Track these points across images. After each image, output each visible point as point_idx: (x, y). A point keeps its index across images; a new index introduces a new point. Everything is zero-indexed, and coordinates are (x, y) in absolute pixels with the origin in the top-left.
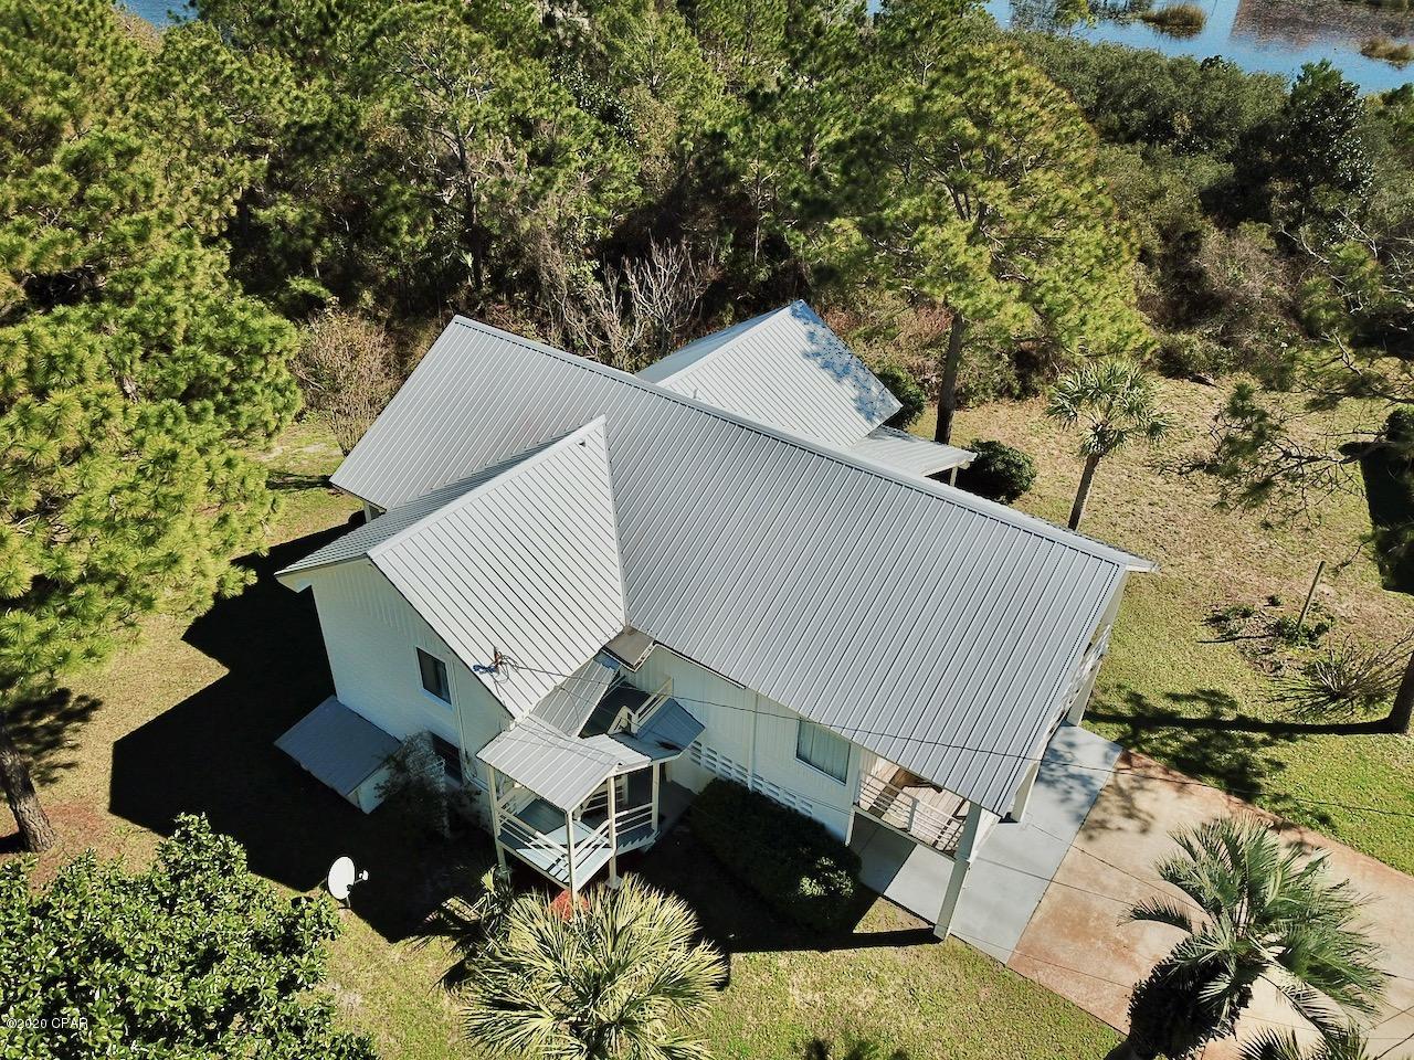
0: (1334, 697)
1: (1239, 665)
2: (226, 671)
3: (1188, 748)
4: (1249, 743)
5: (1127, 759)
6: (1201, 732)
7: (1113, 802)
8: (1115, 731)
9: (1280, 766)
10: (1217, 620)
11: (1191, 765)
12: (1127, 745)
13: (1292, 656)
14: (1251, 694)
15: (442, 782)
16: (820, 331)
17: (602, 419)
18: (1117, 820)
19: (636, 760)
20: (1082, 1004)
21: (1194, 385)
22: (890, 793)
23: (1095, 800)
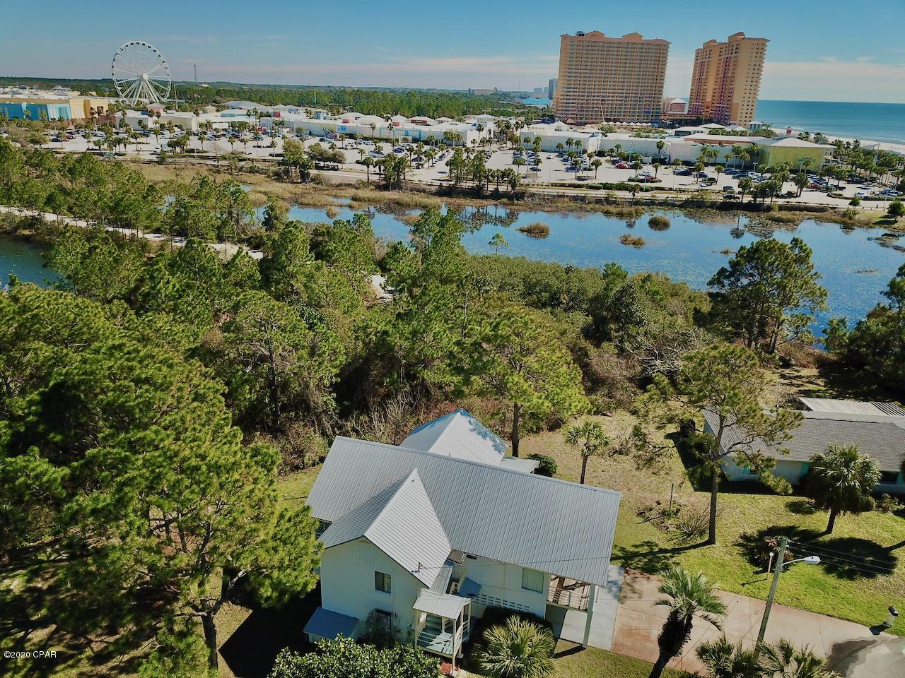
0: (689, 536)
1: (654, 529)
2: (251, 611)
3: (646, 564)
4: (666, 558)
5: (627, 572)
6: (648, 557)
7: (627, 588)
8: (619, 563)
9: (678, 564)
10: (641, 514)
11: (649, 570)
12: (625, 567)
13: (670, 522)
14: (662, 540)
16: (472, 420)
17: (416, 470)
18: (630, 594)
20: (639, 658)
21: (603, 417)
22: (557, 595)
23: (620, 589)
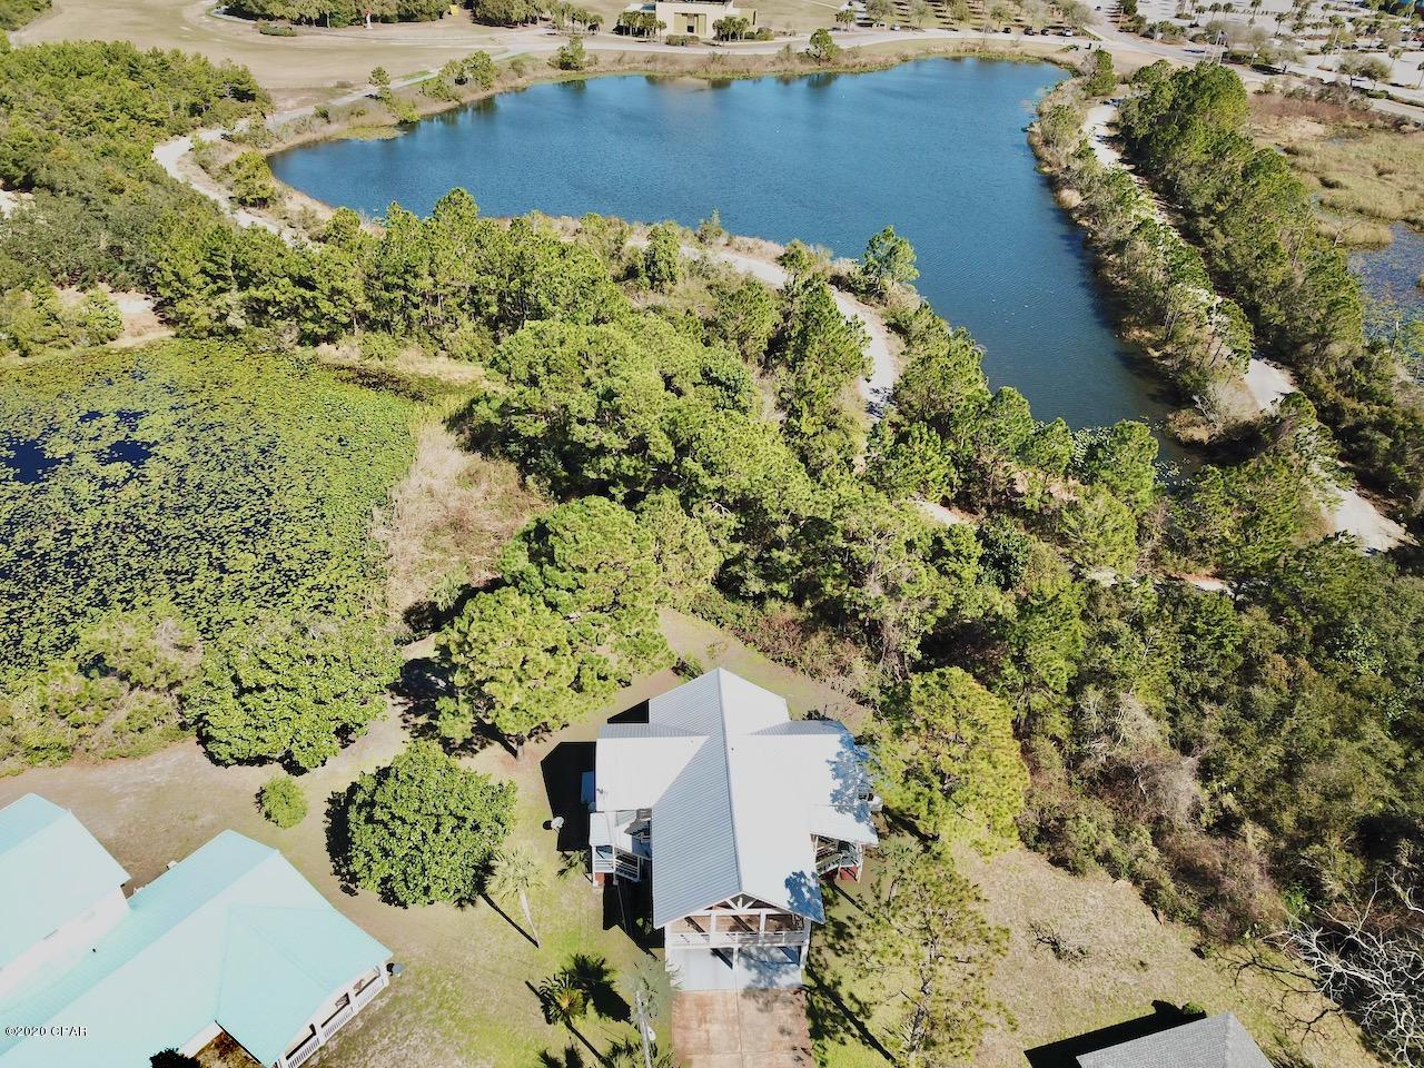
5: (797, 992)
17: (707, 737)
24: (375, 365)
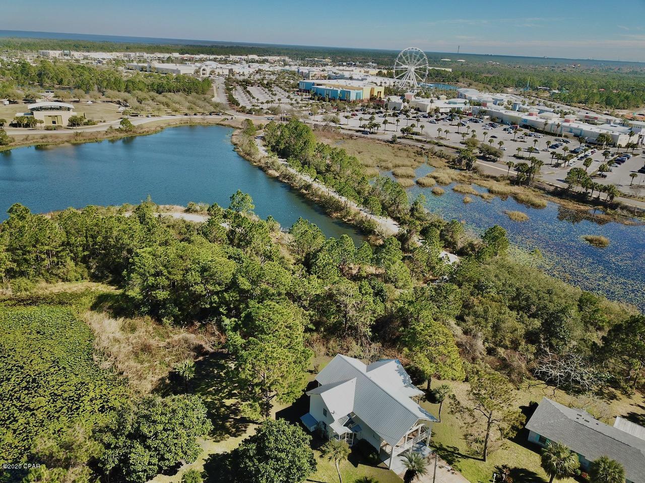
0: (477, 453)
1: (464, 444)
3: (445, 455)
4: (457, 457)
6: (449, 453)
8: (434, 449)
9: (459, 461)
10: (465, 435)
11: (444, 458)
12: (434, 452)
15: (323, 429)
17: (356, 378)
19: (350, 431)
24: (24, 294)
